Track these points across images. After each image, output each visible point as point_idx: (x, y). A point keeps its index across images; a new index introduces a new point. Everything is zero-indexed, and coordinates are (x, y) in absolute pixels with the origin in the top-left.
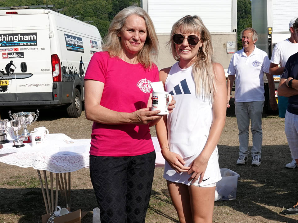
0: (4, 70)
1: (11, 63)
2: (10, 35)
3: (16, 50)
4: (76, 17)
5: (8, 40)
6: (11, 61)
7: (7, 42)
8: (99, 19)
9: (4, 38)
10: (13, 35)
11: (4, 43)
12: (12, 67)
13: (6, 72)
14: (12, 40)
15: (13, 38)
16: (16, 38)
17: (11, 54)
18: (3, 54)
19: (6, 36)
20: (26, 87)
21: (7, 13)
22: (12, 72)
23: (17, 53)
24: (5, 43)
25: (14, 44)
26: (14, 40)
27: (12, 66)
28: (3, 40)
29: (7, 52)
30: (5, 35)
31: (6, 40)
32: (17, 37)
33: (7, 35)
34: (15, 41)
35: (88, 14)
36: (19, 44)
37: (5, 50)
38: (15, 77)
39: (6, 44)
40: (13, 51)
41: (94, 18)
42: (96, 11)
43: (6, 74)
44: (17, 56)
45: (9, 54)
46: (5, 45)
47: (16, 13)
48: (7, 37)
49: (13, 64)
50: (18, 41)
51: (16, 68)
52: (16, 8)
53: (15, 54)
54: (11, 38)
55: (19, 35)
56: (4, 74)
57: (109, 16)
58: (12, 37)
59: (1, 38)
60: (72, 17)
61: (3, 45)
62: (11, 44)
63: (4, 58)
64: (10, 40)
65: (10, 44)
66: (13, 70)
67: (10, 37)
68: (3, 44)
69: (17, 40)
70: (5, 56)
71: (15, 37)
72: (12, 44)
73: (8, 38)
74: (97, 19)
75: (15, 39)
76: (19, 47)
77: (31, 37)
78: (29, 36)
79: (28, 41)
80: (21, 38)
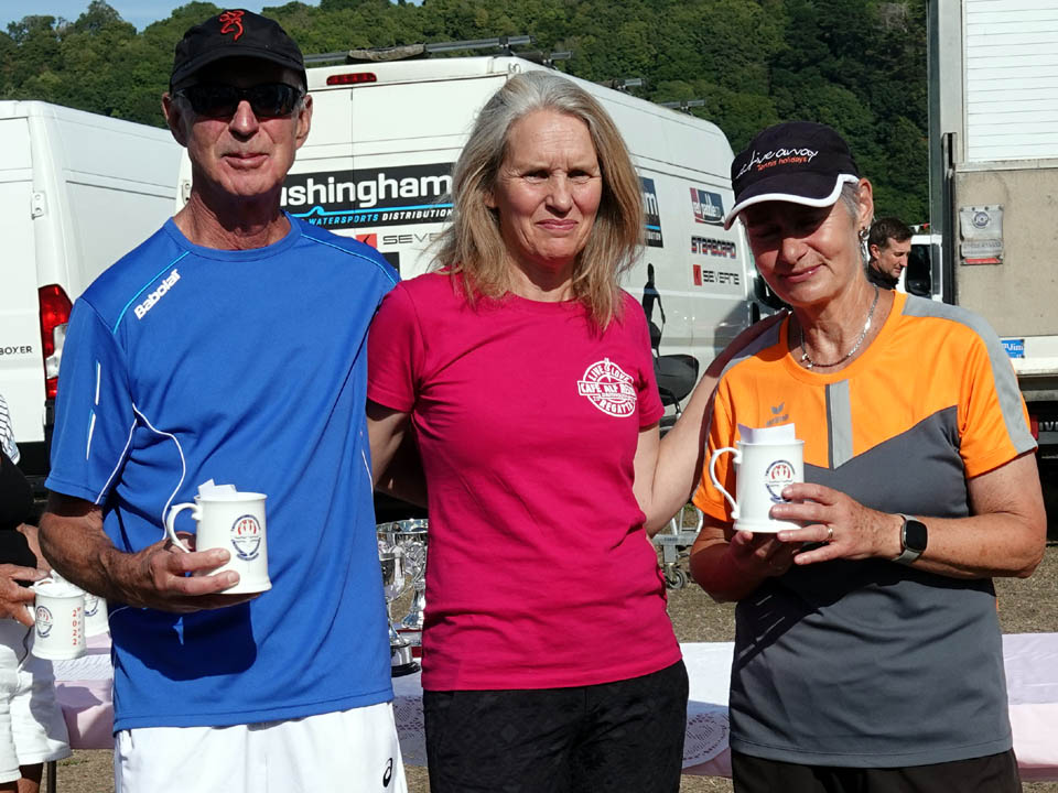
2: (341, 177)
3: (366, 241)
4: (629, 83)
5: (332, 200)
7: (327, 207)
8: (723, 90)
9: (317, 193)
10: (355, 176)
11: (315, 216)
14: (352, 198)
15: (356, 191)
16: (367, 190)
19: (326, 185)
21: (331, 81)
24: (321, 211)
25: (360, 215)
26: (358, 201)
28: (311, 201)
30: (321, 178)
31: (323, 200)
32: (372, 184)
33: (331, 180)
34: (362, 205)
35: (675, 67)
36: (381, 214)
39: (322, 217)
41: (704, 85)
42: (713, 52)
46: (319, 222)
47: (370, 78)
48: (331, 187)
50: (374, 202)
52: (370, 55)
54: (346, 191)
55: (381, 176)
57: (771, 72)
58: (350, 185)
59: (306, 194)
60: (613, 87)
61: (311, 221)
62: (347, 216)
64: (340, 199)
65: (341, 216)
67: (340, 187)
68: (311, 217)
69: (373, 197)
71: (362, 185)
72: (350, 219)
73: (333, 193)
74: (713, 87)
75: (361, 196)
76: (380, 232)
77: (430, 185)
78: (424, 180)
79: (419, 200)
80: (388, 188)
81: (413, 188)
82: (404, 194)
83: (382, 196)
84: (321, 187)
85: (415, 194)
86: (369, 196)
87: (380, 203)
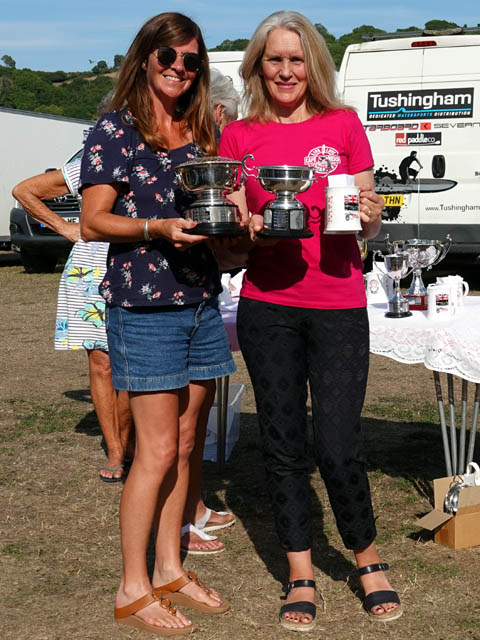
0: (397, 172)
1: (412, 157)
2: (415, 93)
3: (426, 126)
5: (410, 105)
6: (414, 153)
7: (407, 108)
9: (403, 101)
10: (423, 93)
11: (401, 112)
12: (414, 166)
13: (399, 177)
14: (420, 104)
15: (422, 101)
16: (428, 100)
17: (414, 135)
18: (399, 136)
19: (408, 97)
20: (439, 212)
21: (414, 45)
22: (412, 177)
23: (426, 135)
24: (404, 111)
25: (423, 113)
26: (423, 106)
27: (414, 162)
28: (399, 105)
29: (406, 131)
30: (405, 94)
31: (405, 105)
32: (430, 97)
33: (410, 95)
34: (425, 108)
36: (434, 113)
37: (402, 126)
38: (419, 188)
39: (405, 114)
40: (418, 131)
43: (399, 182)
44: (426, 140)
45: (410, 135)
46: (403, 116)
47: (433, 44)
48: (410, 98)
49: (416, 159)
50: (431, 107)
51: (421, 167)
52: (435, 32)
53: (422, 136)
54: (417, 100)
55: (435, 94)
56: (396, 182)
58: (420, 98)
59: (397, 101)
61: (399, 116)
63: (398, 144)
64: (414, 104)
65: (414, 113)
66: (414, 173)
67: (415, 98)
68: (399, 113)
69: (430, 104)
70: (400, 140)
71: (425, 98)
72: (418, 114)
73: (410, 101)
75: (425, 103)
76: (433, 122)
77: (460, 99)
78: (457, 96)
79: (453, 106)
80: (438, 100)
81: (451, 100)
82: (446, 103)
83: (435, 104)
84: (405, 98)
85: (452, 103)
86: (429, 103)
87: (434, 107)
